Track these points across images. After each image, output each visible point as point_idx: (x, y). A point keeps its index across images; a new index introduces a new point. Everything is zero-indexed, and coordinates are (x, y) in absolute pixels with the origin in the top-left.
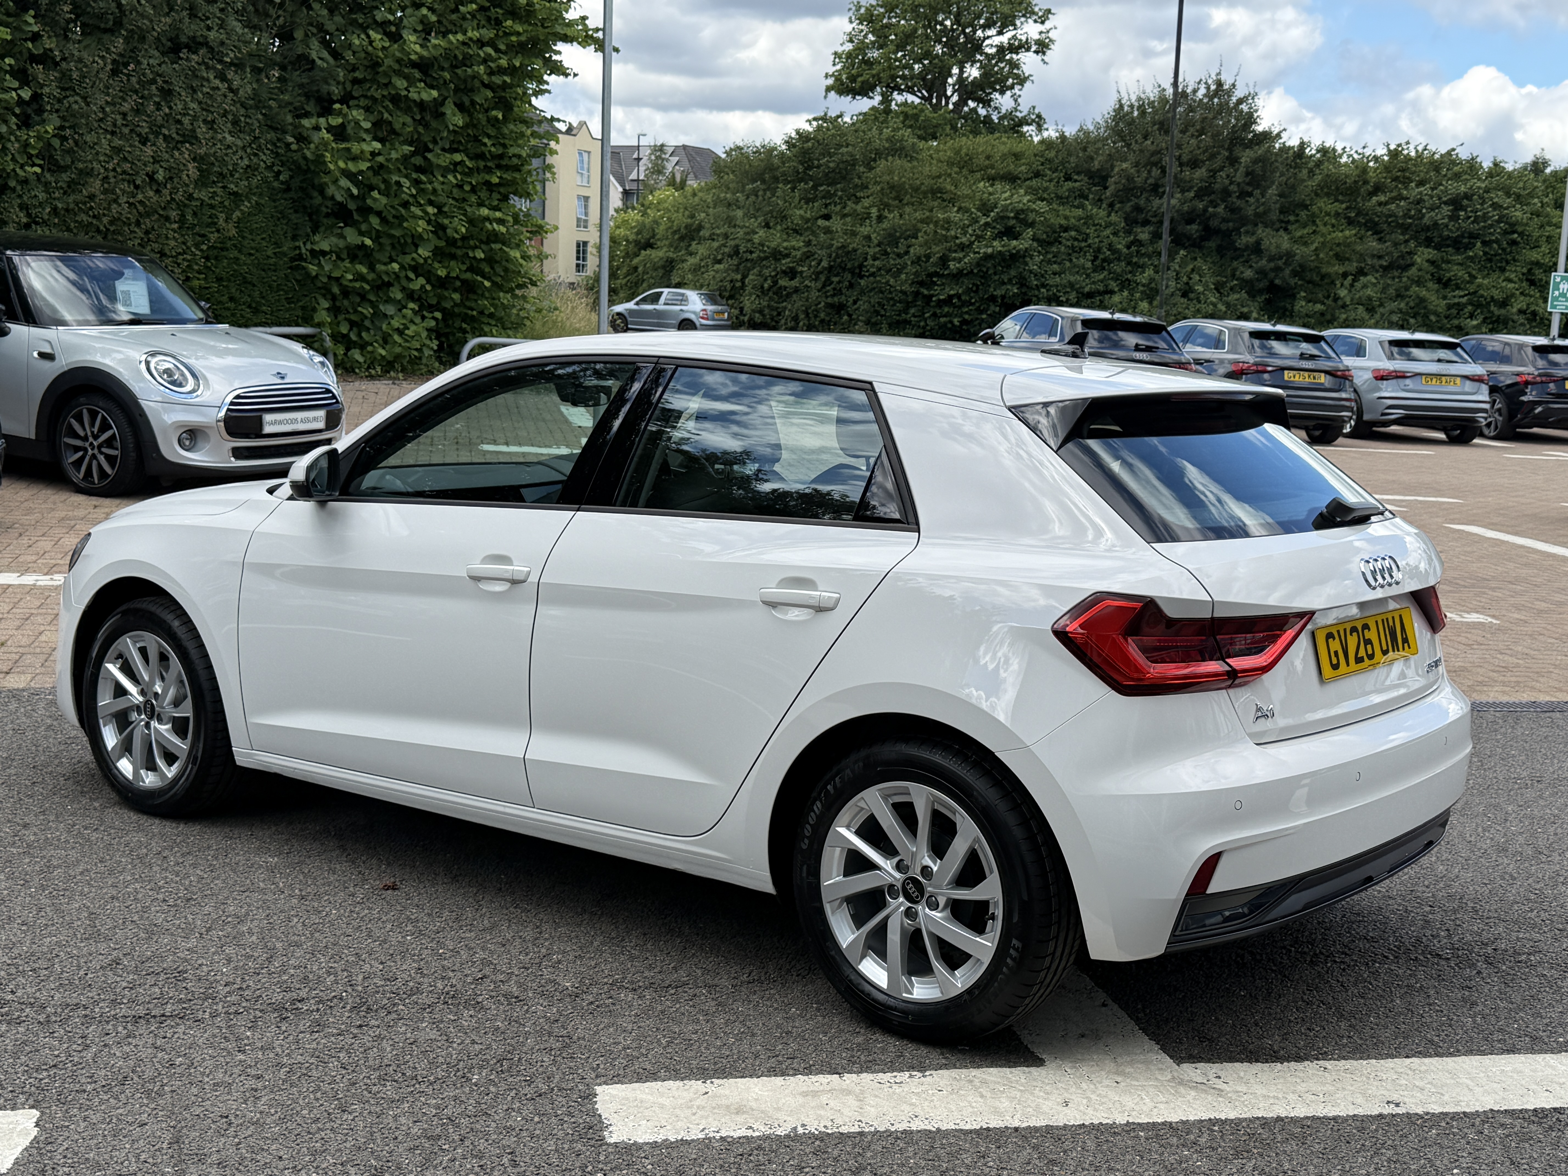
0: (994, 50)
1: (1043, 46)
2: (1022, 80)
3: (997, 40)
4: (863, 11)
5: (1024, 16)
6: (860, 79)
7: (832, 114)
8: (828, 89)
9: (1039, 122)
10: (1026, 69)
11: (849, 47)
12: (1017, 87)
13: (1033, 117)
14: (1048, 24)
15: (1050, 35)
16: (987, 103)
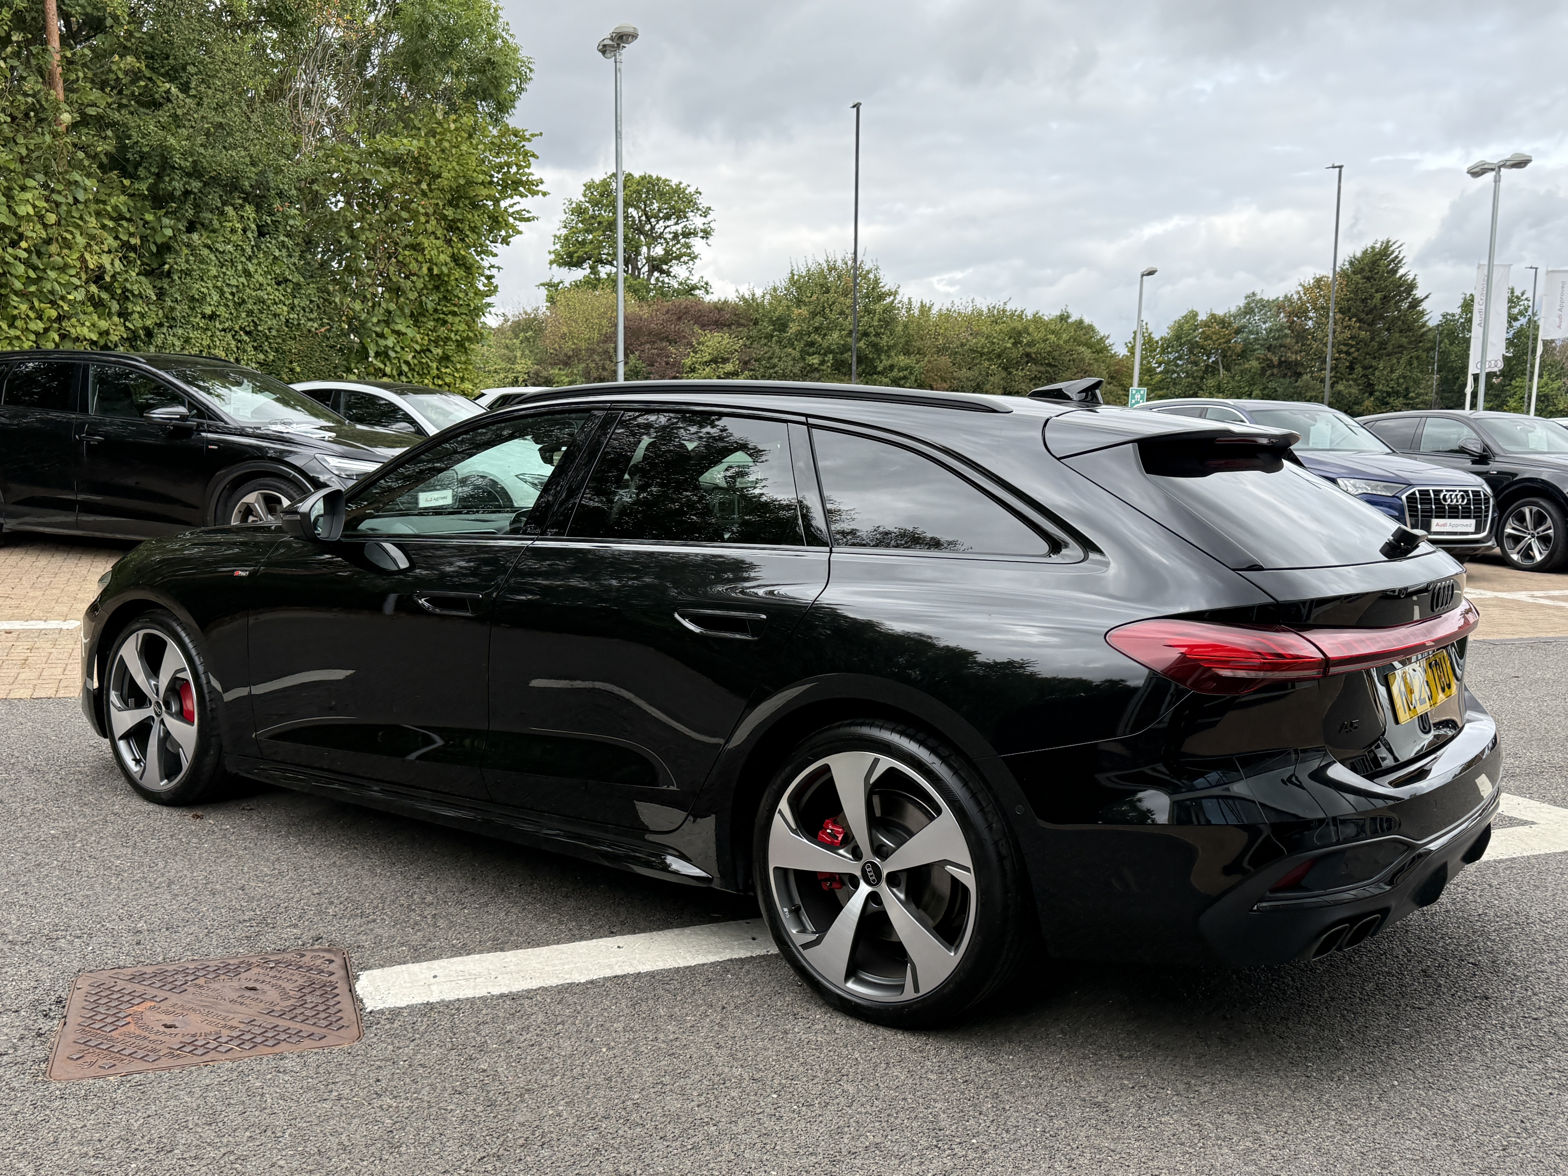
0: (671, 236)
1: (707, 234)
2: (693, 258)
3: (673, 229)
4: (574, 205)
5: (692, 211)
6: (576, 255)
7: (556, 281)
8: (551, 263)
9: (706, 288)
10: (696, 250)
11: (564, 232)
12: (691, 263)
13: (703, 284)
14: (709, 218)
15: (711, 225)
16: (668, 274)
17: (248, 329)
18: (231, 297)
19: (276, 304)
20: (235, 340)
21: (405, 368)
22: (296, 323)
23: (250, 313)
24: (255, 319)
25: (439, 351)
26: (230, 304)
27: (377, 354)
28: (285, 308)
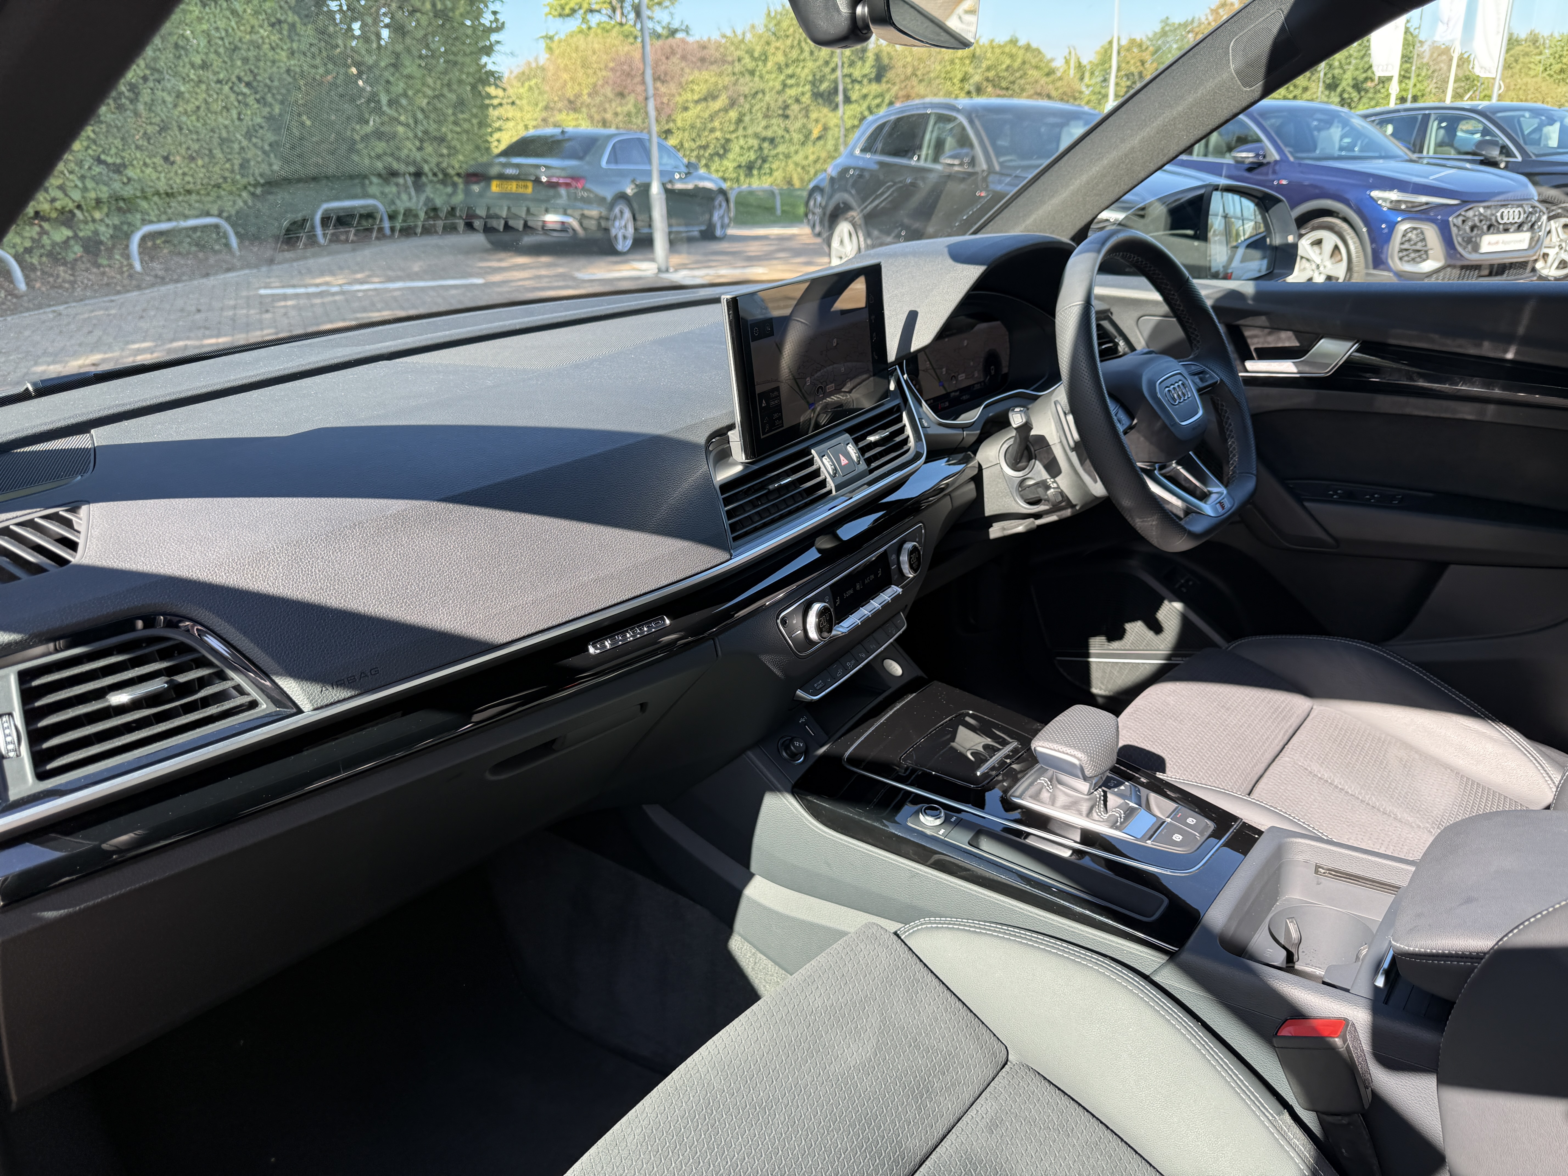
13: (683, 27)
17: (246, 79)
18: (220, 42)
19: (273, 49)
20: (234, 92)
21: (420, 116)
22: (298, 70)
23: (245, 60)
24: (253, 67)
25: (452, 97)
26: (221, 50)
27: (390, 103)
28: (284, 54)
